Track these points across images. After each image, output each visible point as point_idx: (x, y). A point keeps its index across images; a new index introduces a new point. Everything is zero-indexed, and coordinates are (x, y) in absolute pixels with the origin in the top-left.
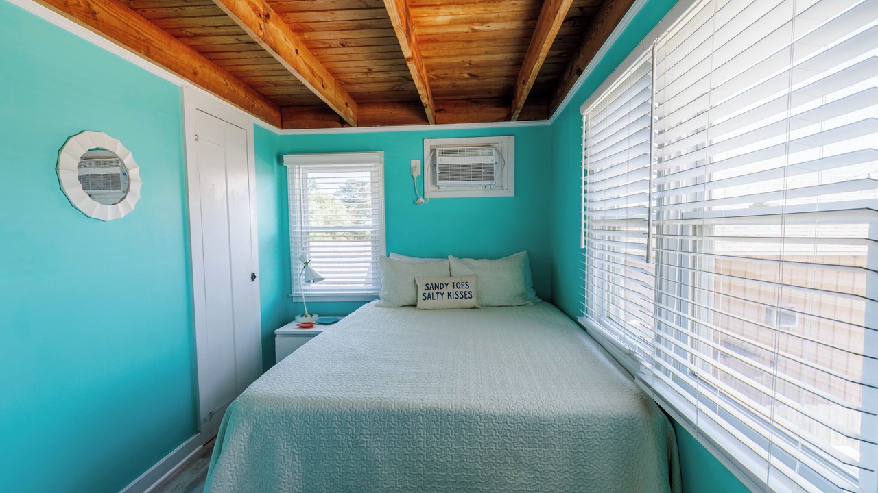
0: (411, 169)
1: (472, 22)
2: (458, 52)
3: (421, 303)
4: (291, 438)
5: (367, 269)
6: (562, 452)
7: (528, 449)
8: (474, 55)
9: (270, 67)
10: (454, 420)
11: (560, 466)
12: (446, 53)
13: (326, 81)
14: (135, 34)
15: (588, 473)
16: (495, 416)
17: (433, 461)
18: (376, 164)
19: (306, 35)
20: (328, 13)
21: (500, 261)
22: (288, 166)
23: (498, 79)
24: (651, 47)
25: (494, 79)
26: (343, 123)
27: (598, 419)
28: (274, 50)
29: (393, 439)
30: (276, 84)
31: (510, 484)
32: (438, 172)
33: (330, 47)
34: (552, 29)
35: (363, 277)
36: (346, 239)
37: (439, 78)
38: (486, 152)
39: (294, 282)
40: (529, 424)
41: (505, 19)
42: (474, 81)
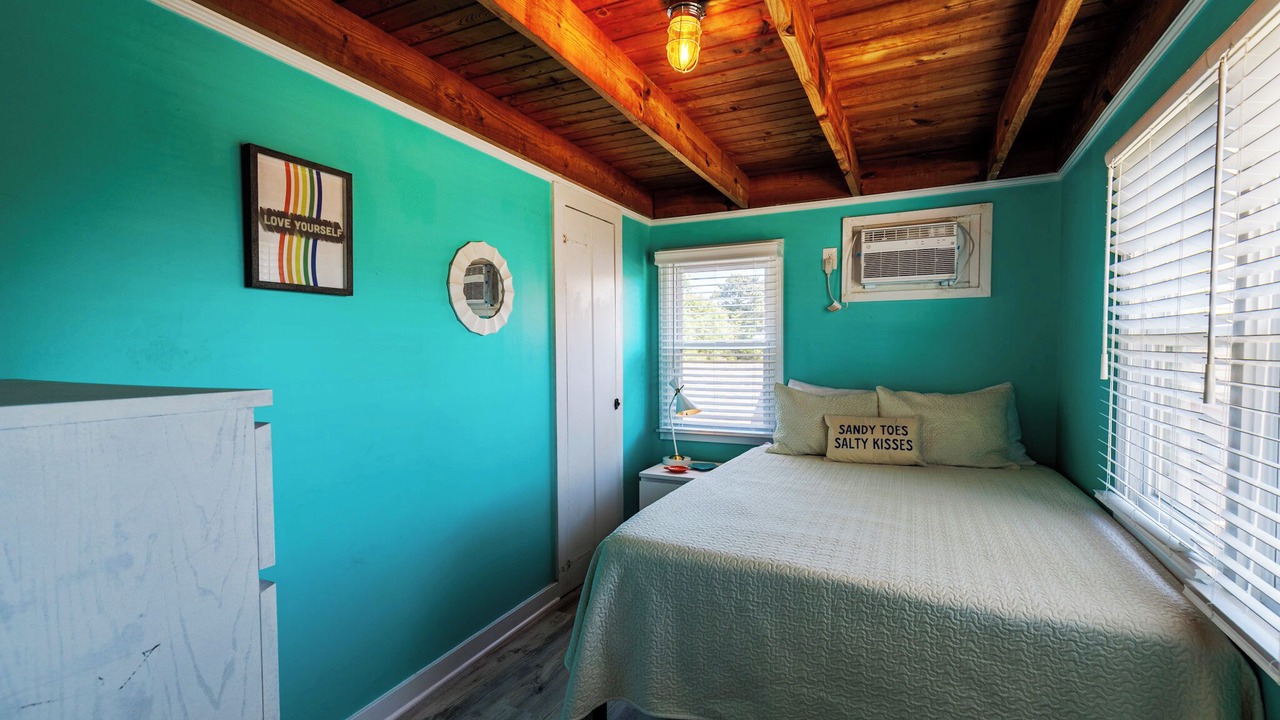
0: (823, 262)
1: (917, 52)
2: (896, 94)
3: (832, 452)
4: (665, 591)
5: (756, 401)
6: (1041, 675)
7: (983, 661)
8: (922, 94)
9: (644, 147)
10: (870, 601)
11: (1035, 695)
12: (879, 98)
13: (711, 156)
14: (514, 133)
15: (1085, 715)
16: (931, 606)
17: (841, 651)
18: (773, 258)
19: (690, 105)
20: (719, 75)
21: (962, 397)
22: (660, 266)
23: (964, 121)
24: (1217, 65)
25: (957, 122)
26: (731, 206)
27: (1106, 637)
28: (654, 130)
29: (787, 613)
30: (650, 165)
31: (953, 705)
32: (863, 264)
33: (719, 114)
34: (1048, 47)
35: (751, 412)
36: (725, 360)
37: (867, 131)
38: (942, 230)
39: (663, 414)
40: (985, 626)
41: (970, 40)
42: (924, 129)
